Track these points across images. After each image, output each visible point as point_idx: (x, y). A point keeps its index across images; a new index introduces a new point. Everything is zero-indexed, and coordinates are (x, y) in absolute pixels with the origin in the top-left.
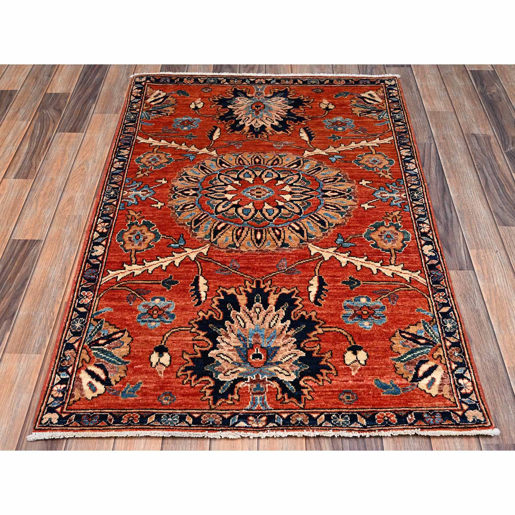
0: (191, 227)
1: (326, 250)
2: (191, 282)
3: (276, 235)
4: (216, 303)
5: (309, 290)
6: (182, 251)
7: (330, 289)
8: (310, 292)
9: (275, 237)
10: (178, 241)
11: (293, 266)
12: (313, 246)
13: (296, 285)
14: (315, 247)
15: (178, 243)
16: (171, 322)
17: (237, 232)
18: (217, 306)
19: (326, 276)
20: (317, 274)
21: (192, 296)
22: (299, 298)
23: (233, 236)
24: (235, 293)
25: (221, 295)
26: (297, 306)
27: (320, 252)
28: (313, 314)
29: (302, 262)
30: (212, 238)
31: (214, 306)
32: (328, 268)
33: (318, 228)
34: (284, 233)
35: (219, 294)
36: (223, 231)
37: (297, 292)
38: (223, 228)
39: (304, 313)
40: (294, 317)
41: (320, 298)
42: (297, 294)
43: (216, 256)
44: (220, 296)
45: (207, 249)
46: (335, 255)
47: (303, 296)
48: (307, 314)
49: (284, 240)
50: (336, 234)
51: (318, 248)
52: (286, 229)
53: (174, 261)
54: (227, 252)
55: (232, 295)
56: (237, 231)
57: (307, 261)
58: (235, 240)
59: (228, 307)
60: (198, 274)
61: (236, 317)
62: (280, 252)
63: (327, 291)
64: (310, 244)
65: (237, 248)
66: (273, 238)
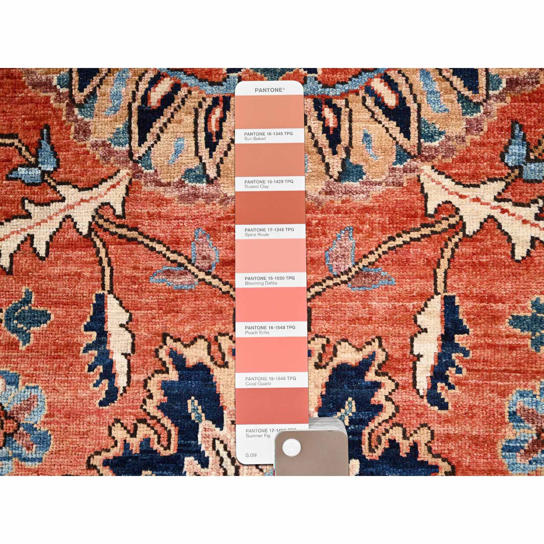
0: (71, 95)
1: (471, 192)
2: (85, 318)
3: (326, 129)
4: (159, 396)
5: (416, 353)
6: (51, 195)
7: (474, 347)
8: (419, 356)
9: (323, 140)
10: (36, 156)
11: (372, 258)
12: (435, 175)
13: (380, 331)
14: (441, 178)
15: (36, 165)
16: (40, 460)
17: (207, 119)
18: (161, 407)
19: (466, 296)
20: (440, 289)
21: (91, 369)
22: (383, 379)
23: (195, 132)
24: (207, 361)
25: (170, 367)
26: (379, 408)
27: (456, 201)
28: (423, 436)
29: (399, 241)
30: (135, 143)
31: (151, 407)
32: (474, 265)
33: (454, 96)
34: (350, 121)
35: (164, 364)
36: (168, 112)
37: (381, 357)
38: (167, 100)
39: (396, 434)
40: (371, 450)
41: (445, 379)
42: (380, 366)
43: (150, 216)
44: (167, 372)
45: (121, 190)
46: (496, 213)
47: (397, 370)
48: (405, 437)
49: (347, 151)
50: (507, 124)
51: (448, 183)
52: (356, 105)
53: (32, 237)
54: (182, 198)
55: (200, 367)
56: (209, 111)
57: (415, 235)
58: (204, 152)
59: (190, 408)
60: (103, 287)
61: (214, 447)
62: (338, 203)
63: (466, 353)
64: (426, 168)
65: (210, 182)
66: (316, 144)
